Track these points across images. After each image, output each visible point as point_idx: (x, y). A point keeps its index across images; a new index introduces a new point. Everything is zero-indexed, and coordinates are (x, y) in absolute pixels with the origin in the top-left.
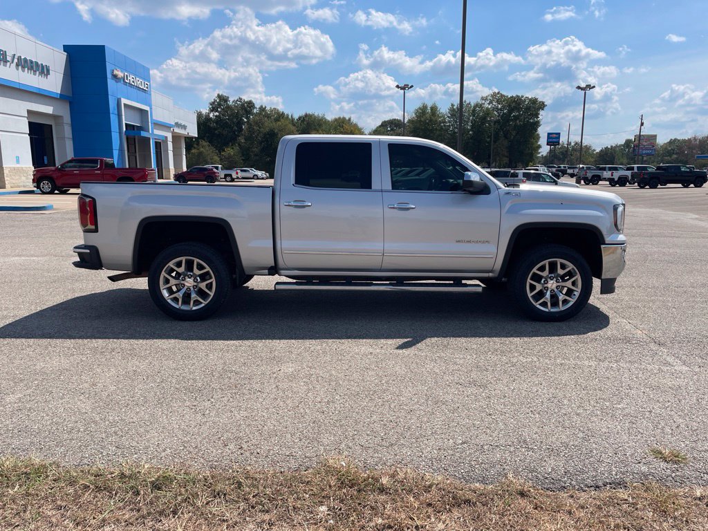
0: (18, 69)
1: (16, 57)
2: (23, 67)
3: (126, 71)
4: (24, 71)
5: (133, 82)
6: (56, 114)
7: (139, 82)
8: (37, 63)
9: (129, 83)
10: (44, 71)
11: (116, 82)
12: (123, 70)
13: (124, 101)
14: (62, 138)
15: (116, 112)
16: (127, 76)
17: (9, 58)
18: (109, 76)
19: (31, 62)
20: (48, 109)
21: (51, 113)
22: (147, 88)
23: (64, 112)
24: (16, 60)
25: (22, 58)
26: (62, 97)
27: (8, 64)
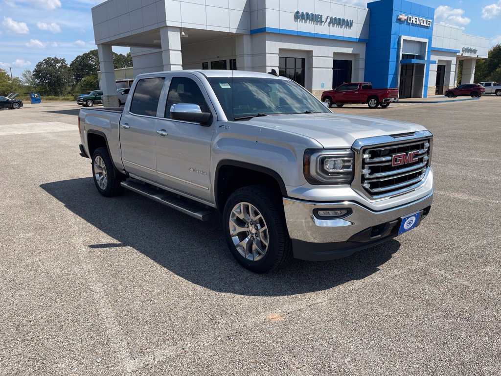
0: (329, 26)
1: (329, 18)
2: (334, 24)
3: (411, 14)
4: (333, 27)
5: (416, 22)
6: (354, 53)
7: (422, 21)
8: (344, 20)
9: (412, 23)
10: (349, 24)
11: (400, 24)
12: (406, 14)
13: (403, 37)
14: (357, 69)
15: (396, 47)
16: (410, 18)
17: (324, 20)
18: (394, 19)
19: (340, 19)
20: (349, 50)
21: (351, 52)
22: (429, 24)
23: (362, 50)
24: (329, 20)
25: (333, 18)
26: (360, 41)
27: (323, 23)
